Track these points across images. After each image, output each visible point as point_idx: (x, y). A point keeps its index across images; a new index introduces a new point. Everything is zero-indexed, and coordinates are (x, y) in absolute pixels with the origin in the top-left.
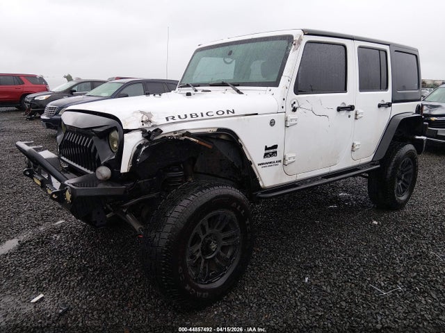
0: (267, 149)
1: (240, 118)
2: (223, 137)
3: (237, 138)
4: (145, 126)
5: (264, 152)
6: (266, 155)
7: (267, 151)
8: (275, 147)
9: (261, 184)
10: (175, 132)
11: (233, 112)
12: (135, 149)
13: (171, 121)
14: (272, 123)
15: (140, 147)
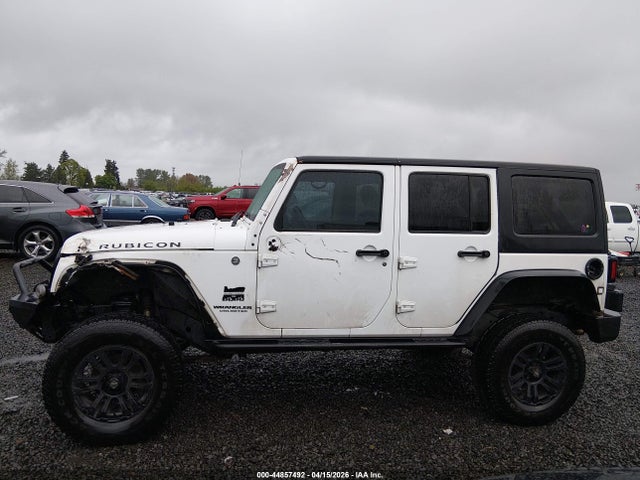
0: (226, 289)
1: (187, 252)
2: (166, 271)
3: (184, 273)
4: (81, 251)
5: (223, 293)
6: (225, 298)
7: (228, 293)
8: (242, 289)
9: (221, 332)
10: (106, 260)
11: (179, 245)
12: (65, 272)
13: (103, 249)
14: (235, 261)
15: (70, 271)
